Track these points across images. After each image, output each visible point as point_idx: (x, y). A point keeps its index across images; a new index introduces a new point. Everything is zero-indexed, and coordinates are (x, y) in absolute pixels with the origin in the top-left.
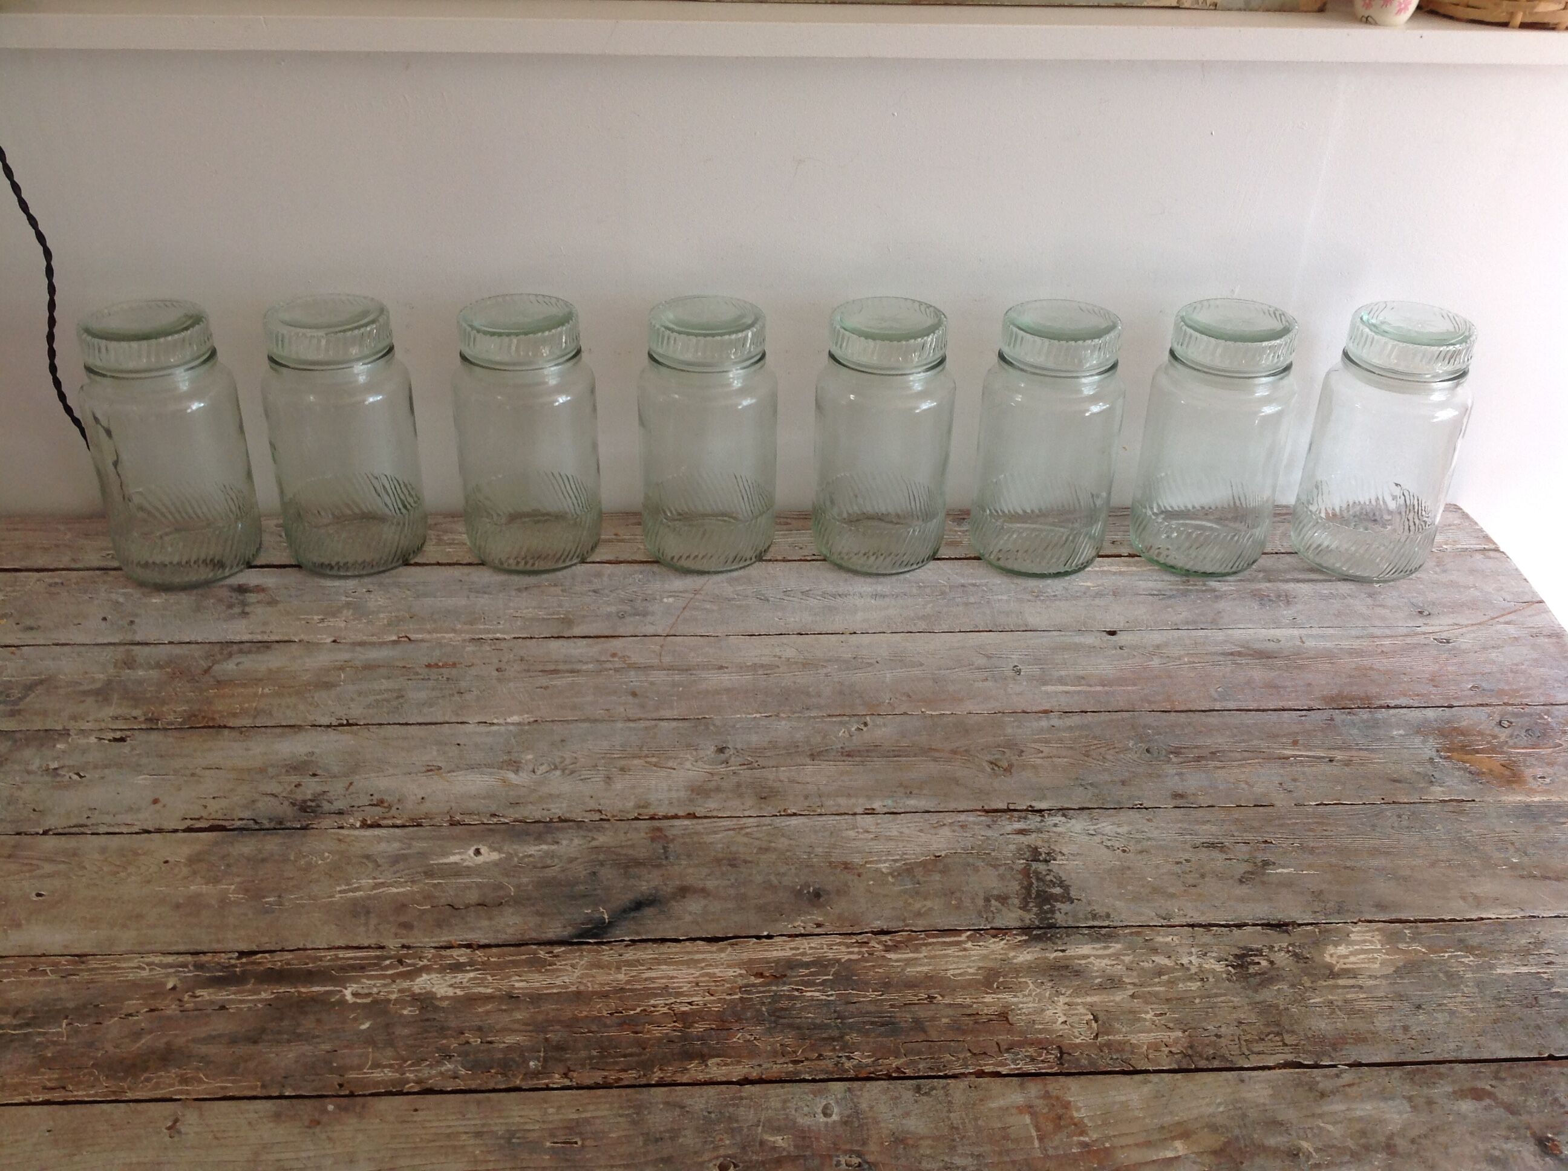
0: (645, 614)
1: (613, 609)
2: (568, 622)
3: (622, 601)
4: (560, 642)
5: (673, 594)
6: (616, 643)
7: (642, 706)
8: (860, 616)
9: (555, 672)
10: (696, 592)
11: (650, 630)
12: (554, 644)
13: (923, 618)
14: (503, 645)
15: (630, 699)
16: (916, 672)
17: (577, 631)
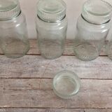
0: (37, 71)
1: (30, 69)
2: (21, 73)
3: (33, 67)
4: (19, 80)
5: (43, 65)
6: (30, 80)
7: (34, 103)
8: (83, 73)
9: (16, 90)
10: (49, 64)
11: (38, 76)
12: (17, 80)
13: (97, 74)
14: (6, 80)
15: (32, 100)
16: (96, 93)
17: (22, 76)
